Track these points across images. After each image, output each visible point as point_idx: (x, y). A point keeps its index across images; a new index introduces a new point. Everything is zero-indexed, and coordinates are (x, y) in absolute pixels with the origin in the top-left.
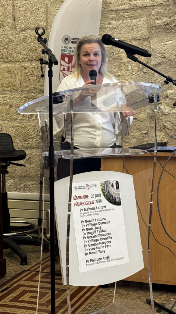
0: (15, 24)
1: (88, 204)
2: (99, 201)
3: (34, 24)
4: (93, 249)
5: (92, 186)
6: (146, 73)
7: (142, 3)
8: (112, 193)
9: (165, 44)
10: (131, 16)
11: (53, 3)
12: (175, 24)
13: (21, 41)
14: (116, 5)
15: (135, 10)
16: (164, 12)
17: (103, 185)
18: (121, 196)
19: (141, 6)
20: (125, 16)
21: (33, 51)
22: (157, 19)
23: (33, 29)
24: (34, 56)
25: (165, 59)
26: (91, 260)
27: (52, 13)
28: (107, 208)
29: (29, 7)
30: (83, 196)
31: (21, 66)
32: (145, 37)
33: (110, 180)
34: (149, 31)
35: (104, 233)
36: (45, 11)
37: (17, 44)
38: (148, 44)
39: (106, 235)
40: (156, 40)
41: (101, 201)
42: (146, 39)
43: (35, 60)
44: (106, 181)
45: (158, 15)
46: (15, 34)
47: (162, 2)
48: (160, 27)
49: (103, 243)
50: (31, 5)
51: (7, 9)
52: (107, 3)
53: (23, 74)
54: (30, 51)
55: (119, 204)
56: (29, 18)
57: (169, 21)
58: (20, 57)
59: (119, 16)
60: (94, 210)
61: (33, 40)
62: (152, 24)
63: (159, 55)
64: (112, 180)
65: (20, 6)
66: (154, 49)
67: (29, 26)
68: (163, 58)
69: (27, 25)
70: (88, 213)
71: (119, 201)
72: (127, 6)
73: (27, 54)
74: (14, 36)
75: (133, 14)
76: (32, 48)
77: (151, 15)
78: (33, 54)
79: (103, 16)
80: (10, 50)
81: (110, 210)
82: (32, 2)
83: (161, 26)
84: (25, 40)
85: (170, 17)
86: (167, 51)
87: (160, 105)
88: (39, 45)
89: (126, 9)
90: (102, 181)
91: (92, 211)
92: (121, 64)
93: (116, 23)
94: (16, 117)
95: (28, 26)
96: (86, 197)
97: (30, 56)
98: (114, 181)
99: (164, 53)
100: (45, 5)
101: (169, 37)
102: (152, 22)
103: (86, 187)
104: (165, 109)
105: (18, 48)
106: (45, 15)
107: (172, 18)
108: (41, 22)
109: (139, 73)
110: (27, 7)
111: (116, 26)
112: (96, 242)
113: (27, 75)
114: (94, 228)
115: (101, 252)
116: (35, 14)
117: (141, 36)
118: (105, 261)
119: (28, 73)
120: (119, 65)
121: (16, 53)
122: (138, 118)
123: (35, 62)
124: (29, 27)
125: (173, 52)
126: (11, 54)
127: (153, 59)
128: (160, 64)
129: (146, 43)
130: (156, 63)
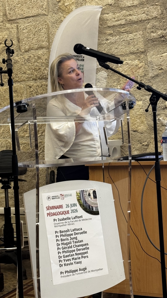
0: (20, 45)
1: (63, 214)
2: (75, 210)
3: (37, 45)
4: (68, 260)
5: (67, 196)
7: (137, 18)
8: (89, 203)
9: (162, 56)
10: (128, 31)
11: (54, 23)
13: (26, 61)
14: (112, 22)
15: (131, 25)
16: (159, 25)
17: (79, 195)
18: (98, 206)
19: (136, 20)
20: (122, 31)
21: (37, 70)
22: (152, 32)
23: (36, 49)
24: (37, 75)
25: (162, 70)
26: (66, 272)
27: (53, 33)
28: (84, 218)
29: (32, 29)
30: (57, 206)
31: (26, 85)
32: (141, 51)
33: (87, 189)
34: (145, 44)
35: (81, 243)
36: (46, 31)
37: (22, 65)
38: (145, 57)
39: (82, 245)
40: (152, 52)
41: (77, 211)
42: (142, 52)
43: (39, 78)
44: (82, 191)
45: (153, 29)
46: (20, 55)
47: (157, 16)
48: (155, 40)
49: (80, 254)
50: (34, 27)
51: (11, 32)
52: (105, 20)
53: (28, 92)
54: (34, 70)
55: (97, 213)
56: (33, 39)
57: (164, 33)
58: (25, 77)
59: (116, 31)
60: (69, 220)
61: (37, 60)
62: (148, 37)
63: (156, 67)
64: (89, 189)
65: (23, 28)
66: (150, 61)
67: (33, 46)
68: (160, 69)
69: (30, 45)
70: (63, 223)
71: (96, 211)
72: (123, 22)
73: (31, 73)
74: (19, 57)
75: (129, 29)
76: (36, 67)
77: (146, 28)
78: (37, 73)
79: (101, 32)
80: (16, 70)
81: (87, 220)
82: (34, 24)
83: (157, 39)
84: (29, 60)
85: (165, 29)
86: (163, 63)
87: (159, 116)
88: (42, 64)
89: (122, 24)
90: (77, 190)
91: (67, 221)
92: (119, 78)
93: (113, 39)
94: (23, 134)
95: (31, 47)
96: (61, 207)
97: (34, 75)
98: (91, 190)
99: (160, 65)
100: (46, 26)
101: (165, 49)
102: (147, 35)
103: (60, 197)
104: (164, 119)
105: (23, 68)
106: (47, 36)
108: (43, 42)
110: (30, 29)
111: (113, 41)
112: (71, 253)
113: (32, 94)
114: (69, 239)
115: (77, 263)
116: (37, 35)
117: (138, 50)
118: (82, 273)
119: (33, 91)
120: (118, 79)
121: (22, 73)
122: (138, 131)
123: (39, 81)
124: (33, 48)
126: (17, 74)
127: (150, 71)
128: (157, 76)
129: (142, 56)
130: (153, 75)
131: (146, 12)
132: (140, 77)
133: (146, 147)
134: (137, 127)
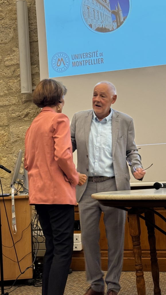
6: (8, 147)
12: (24, 116)
16: (17, 109)
19: (2, 105)
22: (13, 113)
34: (8, 120)
38: (8, 129)
40: (13, 126)
42: (7, 126)
45: (13, 111)
47: (15, 103)
57: (20, 114)
62: (10, 116)
63: (15, 136)
66: (11, 132)
68: (18, 137)
77: (9, 111)
83: (16, 117)
85: (21, 112)
86: (20, 133)
99: (18, 134)
101: (21, 124)
107: (22, 112)
109: (3, 148)
117: (3, 124)
125: (24, 133)
127: (12, 138)
128: (16, 141)
129: (7, 128)
130: (14, 141)
131: (8, 100)
132: (5, 142)
133: (9, 189)
134: (3, 175)
